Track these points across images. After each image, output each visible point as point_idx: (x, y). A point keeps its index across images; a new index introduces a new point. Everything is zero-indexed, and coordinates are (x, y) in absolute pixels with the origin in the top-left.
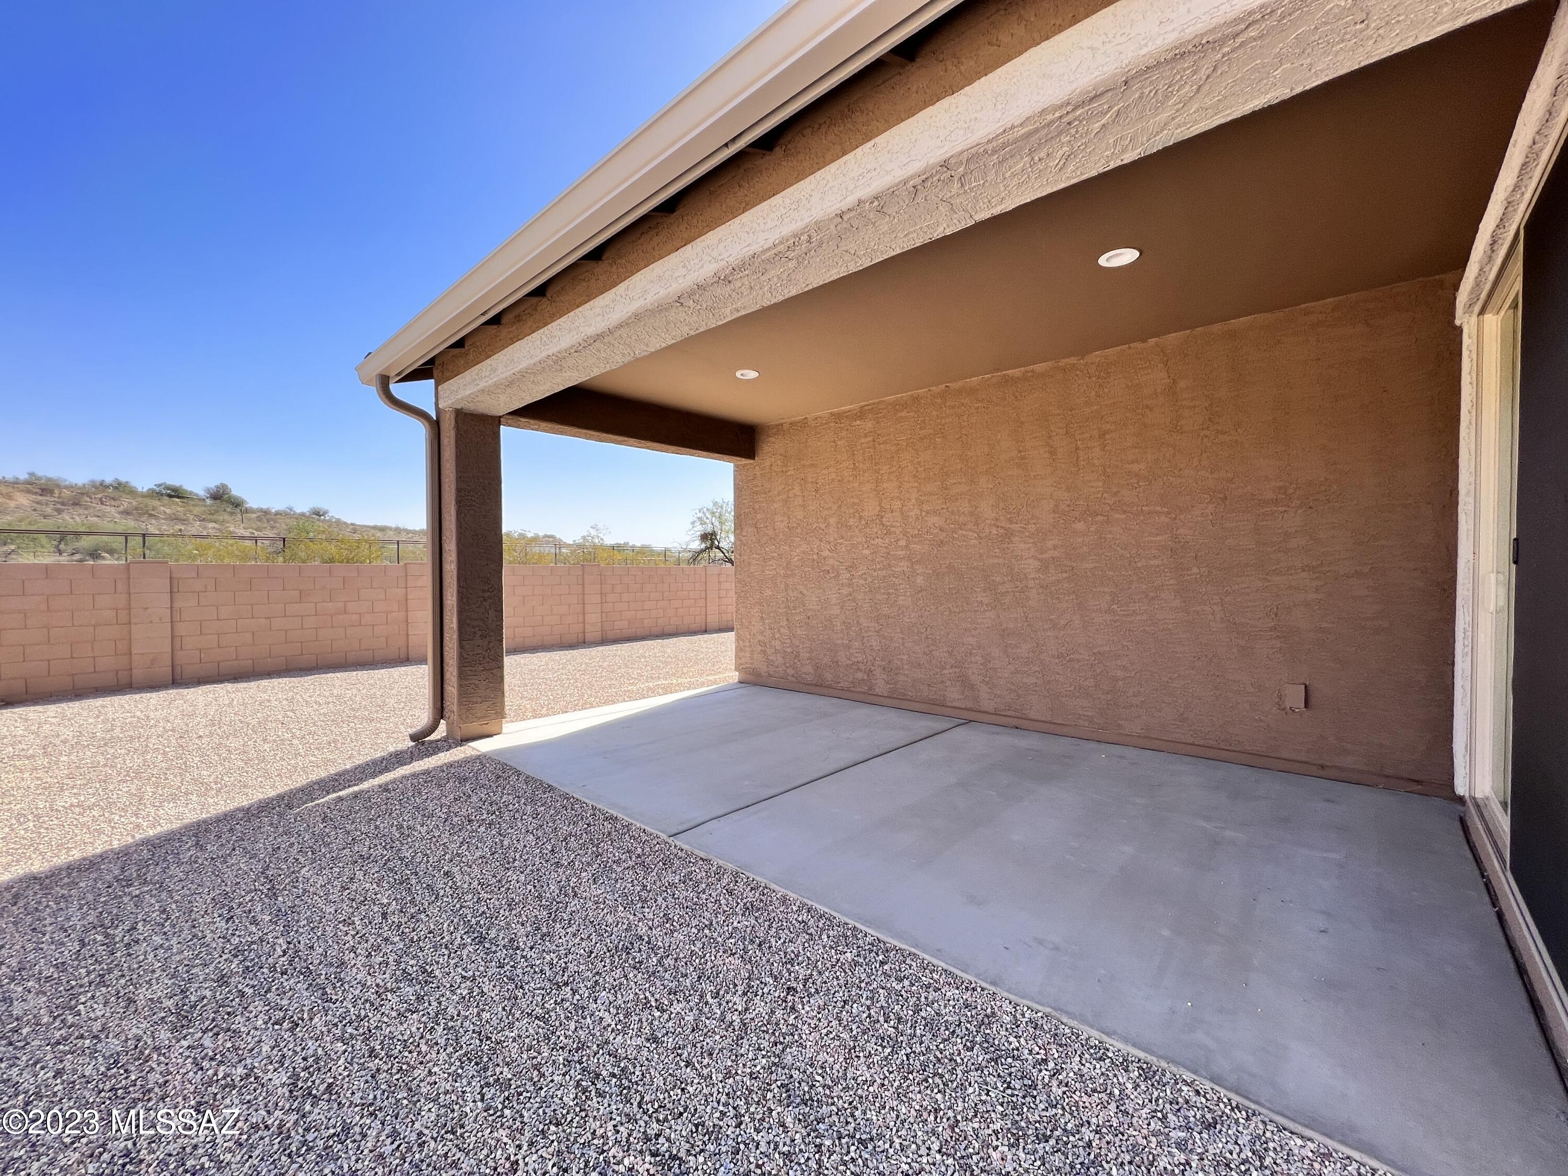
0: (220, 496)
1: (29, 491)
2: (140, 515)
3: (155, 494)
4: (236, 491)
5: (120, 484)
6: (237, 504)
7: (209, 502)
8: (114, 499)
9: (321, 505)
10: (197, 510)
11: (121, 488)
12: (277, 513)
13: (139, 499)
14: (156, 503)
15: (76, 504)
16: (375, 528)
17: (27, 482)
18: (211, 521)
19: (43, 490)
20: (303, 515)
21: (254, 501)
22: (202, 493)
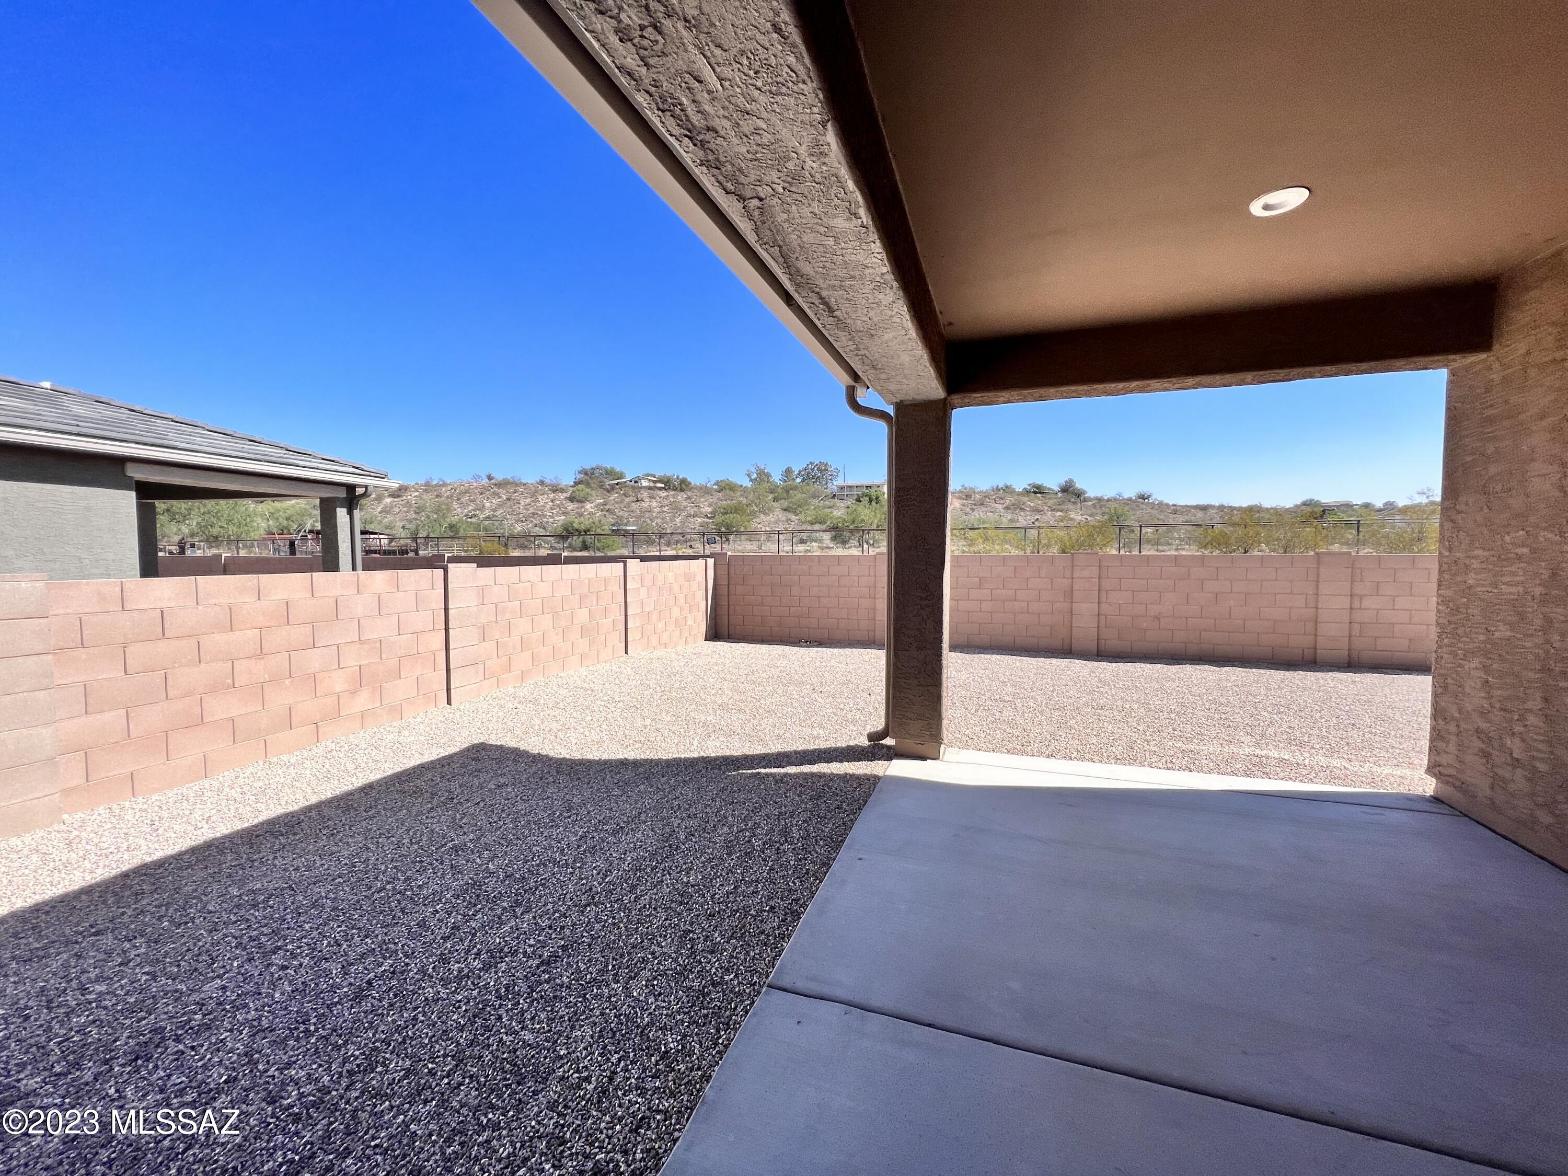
0: (1068, 490)
1: (960, 498)
2: (1015, 509)
3: (1027, 492)
4: (1079, 485)
5: (1007, 487)
6: (1079, 494)
7: (1060, 495)
8: (1001, 498)
9: (1144, 489)
10: (1050, 503)
11: (1007, 489)
12: (1109, 500)
13: (1016, 497)
14: (1025, 499)
15: (982, 504)
16: (1198, 507)
17: (961, 492)
18: (1058, 510)
19: (967, 496)
20: (1130, 499)
21: (1092, 492)
22: (1056, 488)
